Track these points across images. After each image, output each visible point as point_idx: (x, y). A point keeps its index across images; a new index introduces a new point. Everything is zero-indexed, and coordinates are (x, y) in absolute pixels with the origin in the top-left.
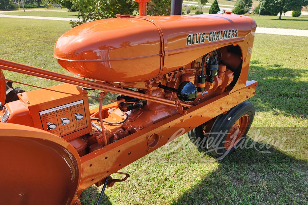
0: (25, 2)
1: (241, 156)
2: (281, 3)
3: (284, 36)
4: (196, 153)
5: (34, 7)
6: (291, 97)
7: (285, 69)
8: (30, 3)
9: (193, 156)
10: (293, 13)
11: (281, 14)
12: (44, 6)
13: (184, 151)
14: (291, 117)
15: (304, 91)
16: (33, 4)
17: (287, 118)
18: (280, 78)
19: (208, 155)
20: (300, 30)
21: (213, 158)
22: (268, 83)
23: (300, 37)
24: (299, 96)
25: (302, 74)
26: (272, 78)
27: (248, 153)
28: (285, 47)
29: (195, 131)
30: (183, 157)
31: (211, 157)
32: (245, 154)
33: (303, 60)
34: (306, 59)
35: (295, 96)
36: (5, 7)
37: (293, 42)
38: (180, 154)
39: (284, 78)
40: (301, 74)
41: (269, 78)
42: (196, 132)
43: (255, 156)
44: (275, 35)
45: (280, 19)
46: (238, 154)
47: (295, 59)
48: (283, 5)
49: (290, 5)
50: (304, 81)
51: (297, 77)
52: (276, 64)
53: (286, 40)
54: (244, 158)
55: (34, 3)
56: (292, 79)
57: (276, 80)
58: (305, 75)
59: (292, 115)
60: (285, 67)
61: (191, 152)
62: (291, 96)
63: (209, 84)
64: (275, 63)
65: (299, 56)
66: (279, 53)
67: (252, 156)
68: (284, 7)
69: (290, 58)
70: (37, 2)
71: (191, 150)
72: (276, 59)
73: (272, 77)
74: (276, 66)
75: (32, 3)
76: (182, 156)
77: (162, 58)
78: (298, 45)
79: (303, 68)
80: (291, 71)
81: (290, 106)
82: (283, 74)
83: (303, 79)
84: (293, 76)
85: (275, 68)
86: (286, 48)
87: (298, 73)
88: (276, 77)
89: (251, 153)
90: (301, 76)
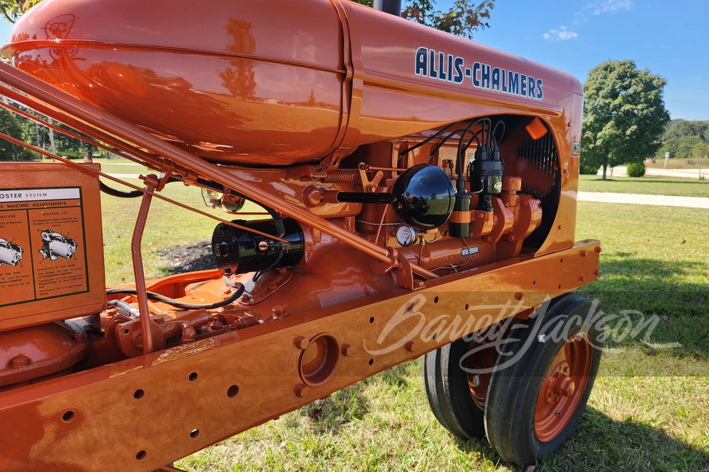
0: (60, 147)
1: (584, 460)
2: (601, 149)
3: (623, 204)
4: (454, 455)
5: (79, 156)
6: (677, 316)
7: (644, 261)
8: (71, 149)
9: (447, 464)
10: (628, 169)
11: (605, 170)
12: (102, 155)
13: (419, 451)
14: (692, 358)
15: (703, 303)
16: (78, 150)
17: (683, 362)
18: (637, 278)
19: (489, 461)
20: (653, 196)
21: (505, 468)
22: (613, 286)
23: (657, 207)
24: (693, 313)
25: (686, 269)
26: (619, 277)
27: (601, 452)
28: (629, 222)
29: (447, 384)
30: (416, 468)
31: (498, 466)
32: (595, 453)
33: (678, 245)
34: (684, 242)
35: (685, 313)
36: (13, 156)
37: (645, 215)
38: (409, 459)
39: (646, 277)
40: (684, 269)
41: (612, 277)
42: (451, 387)
43: (624, 459)
44: (602, 203)
45: (604, 178)
46: (576, 455)
47: (660, 242)
48: (607, 152)
49: (621, 152)
50: (696, 282)
51: (675, 275)
52: (621, 251)
53: (629, 211)
54: (593, 465)
55: (80, 150)
56: (667, 280)
57: (630, 281)
58: (694, 270)
59: (692, 355)
60: (642, 258)
61: (440, 452)
62: (674, 312)
63: (482, 216)
64: (616, 250)
65: (666, 237)
66: (621, 233)
67: (616, 460)
68: (610, 156)
69: (647, 242)
70: (86, 146)
71: (439, 448)
72: (616, 243)
73: (616, 275)
74: (622, 255)
75: (76, 149)
76: (414, 466)
77: (344, 83)
78: (657, 220)
79: (684, 259)
80: (658, 264)
81: (680, 333)
82: (642, 271)
83: (692, 279)
84: (667, 273)
85: (619, 259)
86: (633, 225)
87: (678, 268)
88: (628, 276)
89: (610, 451)
90: (685, 274)
